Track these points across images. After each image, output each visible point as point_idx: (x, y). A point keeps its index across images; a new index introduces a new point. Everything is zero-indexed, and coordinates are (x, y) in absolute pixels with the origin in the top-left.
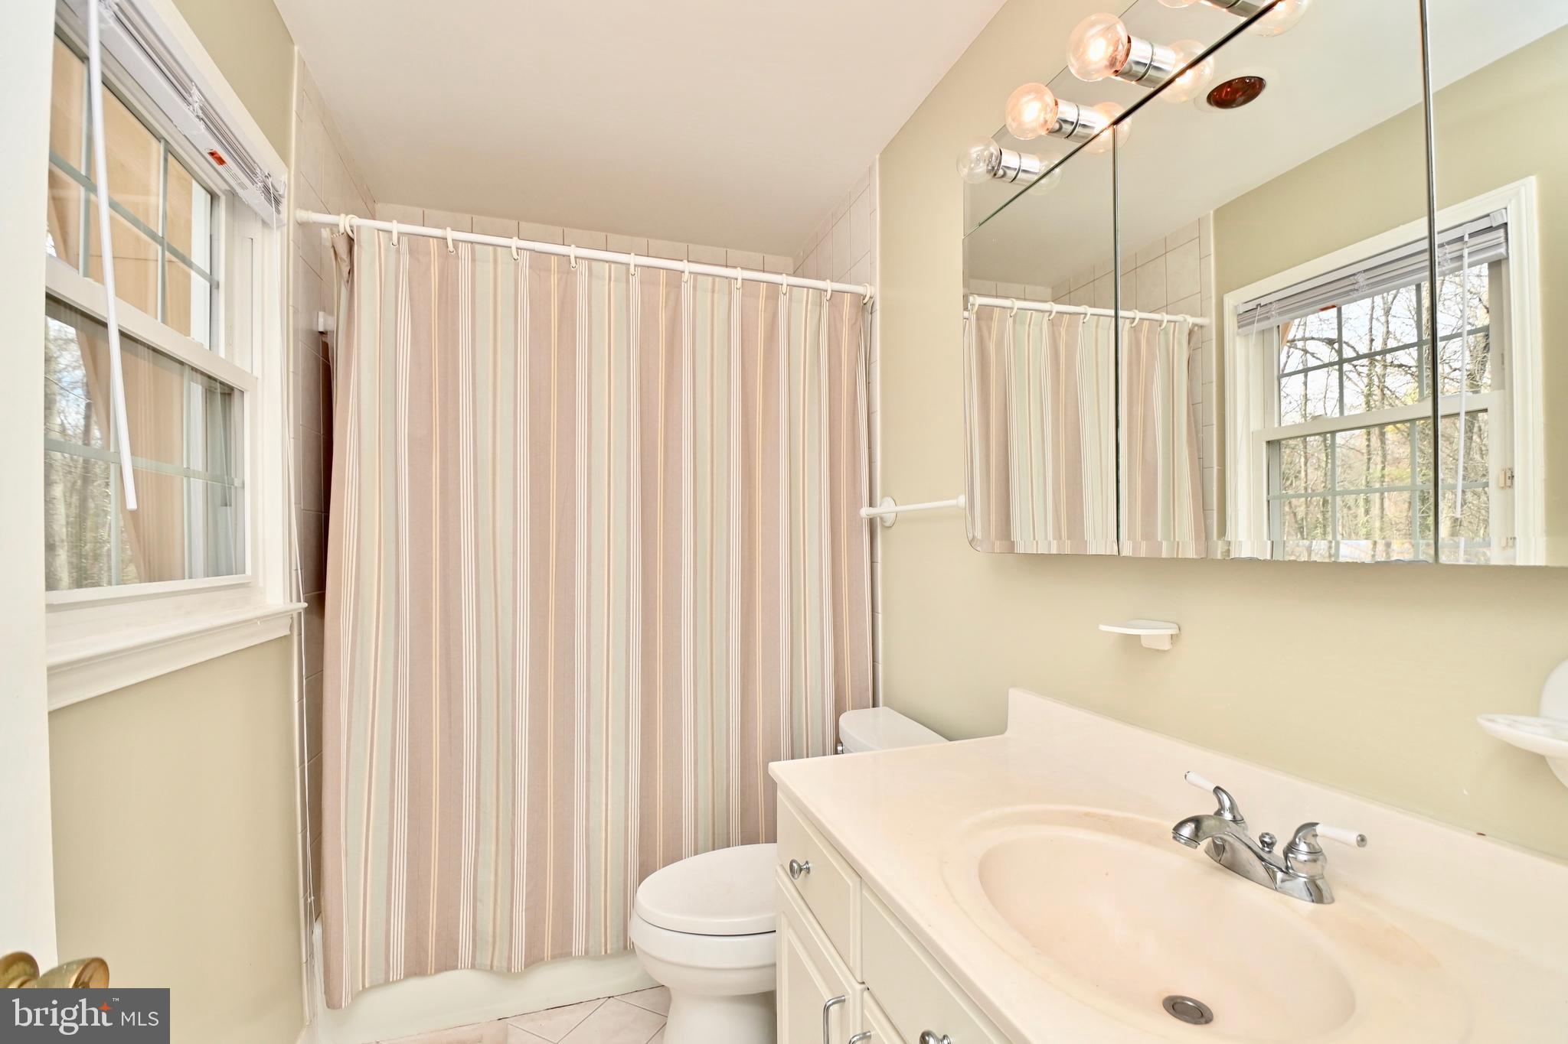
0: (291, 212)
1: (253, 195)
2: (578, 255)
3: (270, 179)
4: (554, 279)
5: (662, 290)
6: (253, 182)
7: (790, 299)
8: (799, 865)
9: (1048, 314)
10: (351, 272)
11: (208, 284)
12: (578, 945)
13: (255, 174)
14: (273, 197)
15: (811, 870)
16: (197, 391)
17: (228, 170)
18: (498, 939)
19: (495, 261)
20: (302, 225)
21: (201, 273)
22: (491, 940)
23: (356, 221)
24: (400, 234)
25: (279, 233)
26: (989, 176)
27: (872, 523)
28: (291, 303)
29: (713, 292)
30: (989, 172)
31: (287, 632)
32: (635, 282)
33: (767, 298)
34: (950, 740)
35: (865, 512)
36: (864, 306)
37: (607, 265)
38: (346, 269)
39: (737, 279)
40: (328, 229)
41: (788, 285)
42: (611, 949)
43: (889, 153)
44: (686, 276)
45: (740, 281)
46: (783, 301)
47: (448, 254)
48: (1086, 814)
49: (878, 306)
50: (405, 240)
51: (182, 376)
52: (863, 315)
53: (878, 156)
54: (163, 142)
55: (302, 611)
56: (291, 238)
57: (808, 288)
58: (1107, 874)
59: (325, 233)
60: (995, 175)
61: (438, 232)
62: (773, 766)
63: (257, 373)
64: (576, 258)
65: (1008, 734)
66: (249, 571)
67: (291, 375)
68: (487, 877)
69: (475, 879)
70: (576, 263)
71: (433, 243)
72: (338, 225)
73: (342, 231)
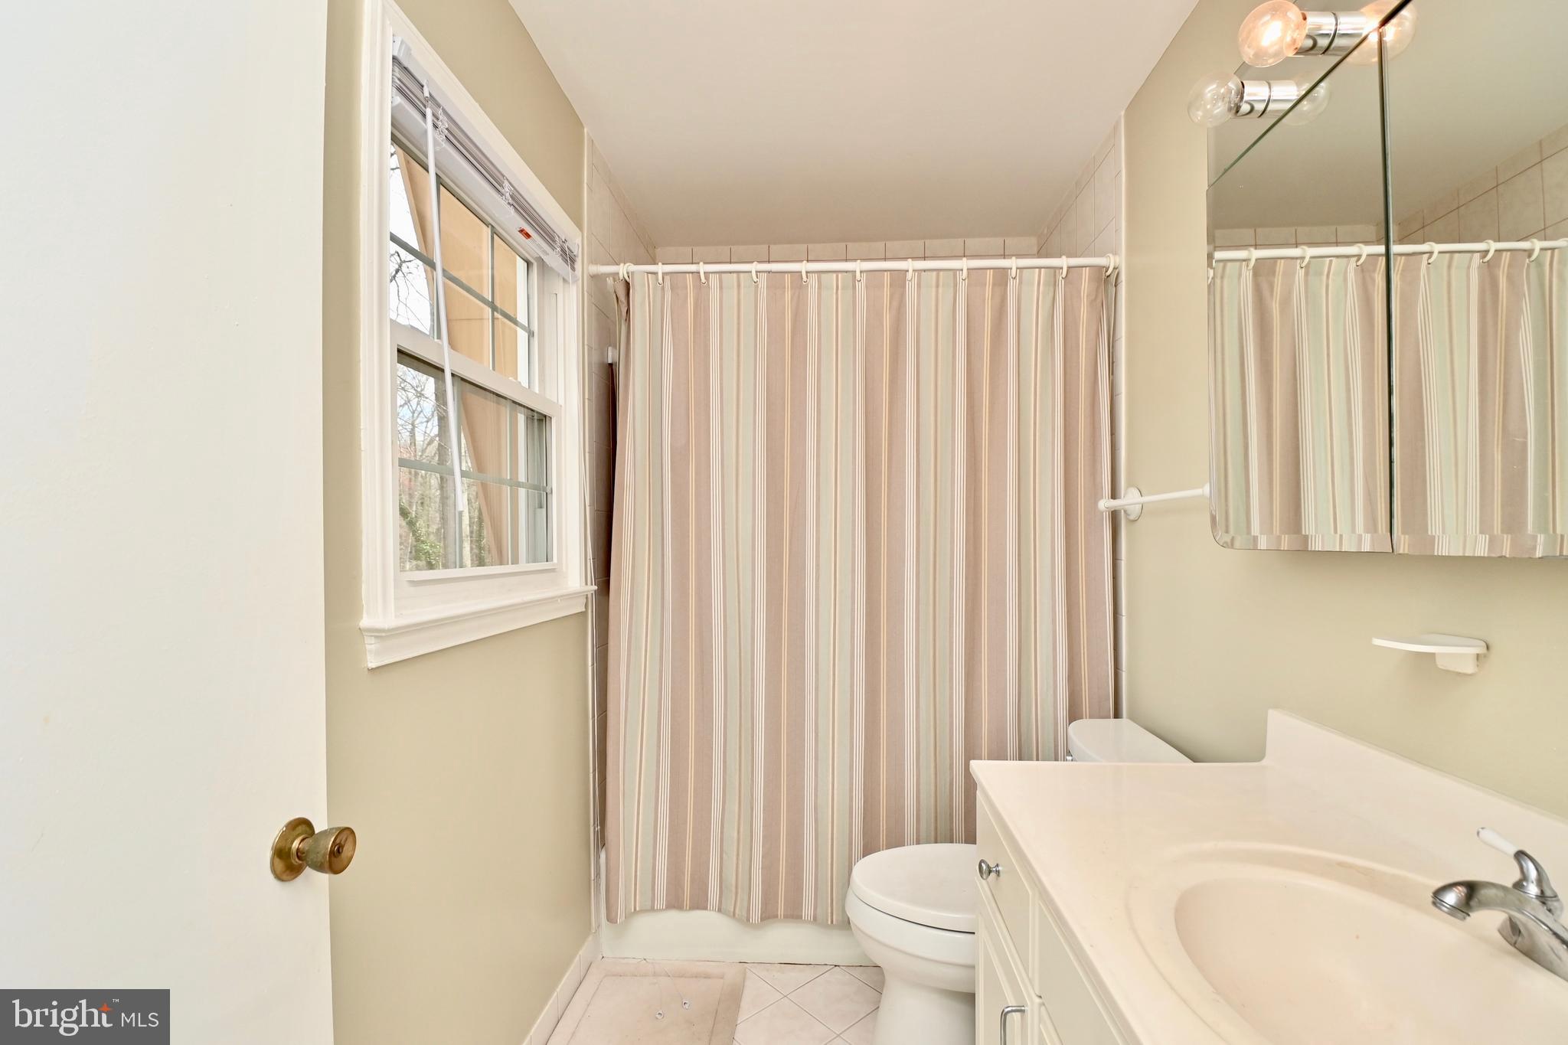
0: (585, 268)
1: (554, 260)
2: (809, 269)
3: (567, 244)
4: (788, 295)
5: (887, 291)
6: (553, 248)
7: (1021, 283)
8: (988, 866)
9: (1355, 259)
10: (628, 311)
11: (527, 334)
12: (807, 911)
13: (554, 241)
14: (569, 258)
15: (1001, 874)
16: (521, 419)
17: (534, 241)
18: (739, 890)
19: (739, 286)
20: (595, 278)
21: (523, 327)
22: (734, 889)
23: (632, 268)
24: (664, 274)
25: (575, 288)
26: (1231, 115)
27: (1115, 516)
28: (586, 343)
29: (937, 286)
30: (1230, 109)
31: (584, 610)
32: (861, 287)
33: (994, 285)
34: (1194, 762)
35: (1105, 504)
36: (1106, 280)
37: (835, 275)
38: (624, 310)
39: (962, 270)
40: (611, 278)
41: (1017, 268)
42: (837, 920)
43: (1134, 108)
44: (909, 275)
45: (965, 271)
46: (1012, 286)
47: (701, 285)
48: (1340, 864)
49: (1123, 277)
50: (667, 278)
51: (506, 407)
52: (1106, 291)
53: (1123, 113)
54: (490, 226)
55: (593, 592)
56: (585, 289)
57: (1040, 268)
58: (1357, 937)
59: (610, 281)
60: (1237, 112)
61: (693, 268)
62: (974, 764)
63: (561, 402)
64: (807, 272)
65: (1264, 762)
66: (555, 560)
67: (586, 401)
68: (732, 833)
69: (722, 833)
70: (807, 278)
71: (689, 278)
72: (618, 274)
73: (621, 277)
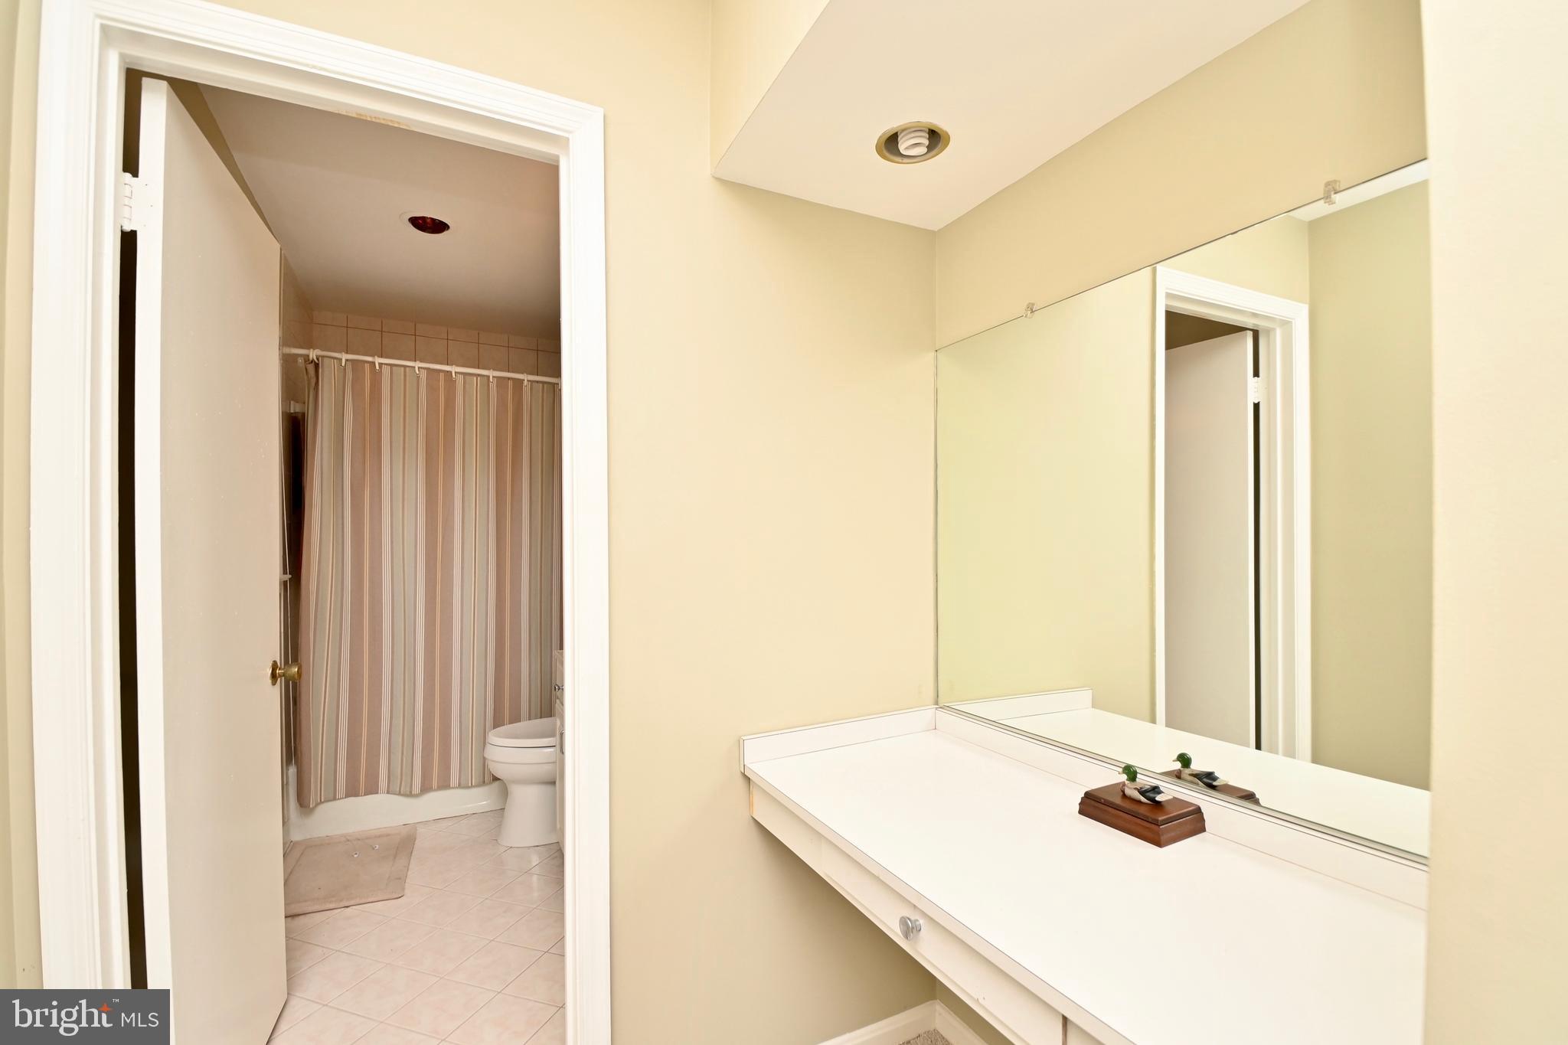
2: (457, 371)
4: (442, 388)
5: (511, 391)
10: (317, 383)
12: (455, 780)
18: (404, 779)
19: (405, 376)
22: (399, 777)
23: (320, 353)
24: (347, 360)
32: (493, 386)
37: (475, 378)
38: (313, 384)
40: (303, 359)
42: (476, 782)
44: (525, 382)
47: (376, 376)
50: (349, 364)
61: (370, 359)
64: (455, 373)
68: (398, 739)
69: (390, 740)
70: (456, 376)
71: (367, 366)
72: (308, 356)
73: (311, 359)
